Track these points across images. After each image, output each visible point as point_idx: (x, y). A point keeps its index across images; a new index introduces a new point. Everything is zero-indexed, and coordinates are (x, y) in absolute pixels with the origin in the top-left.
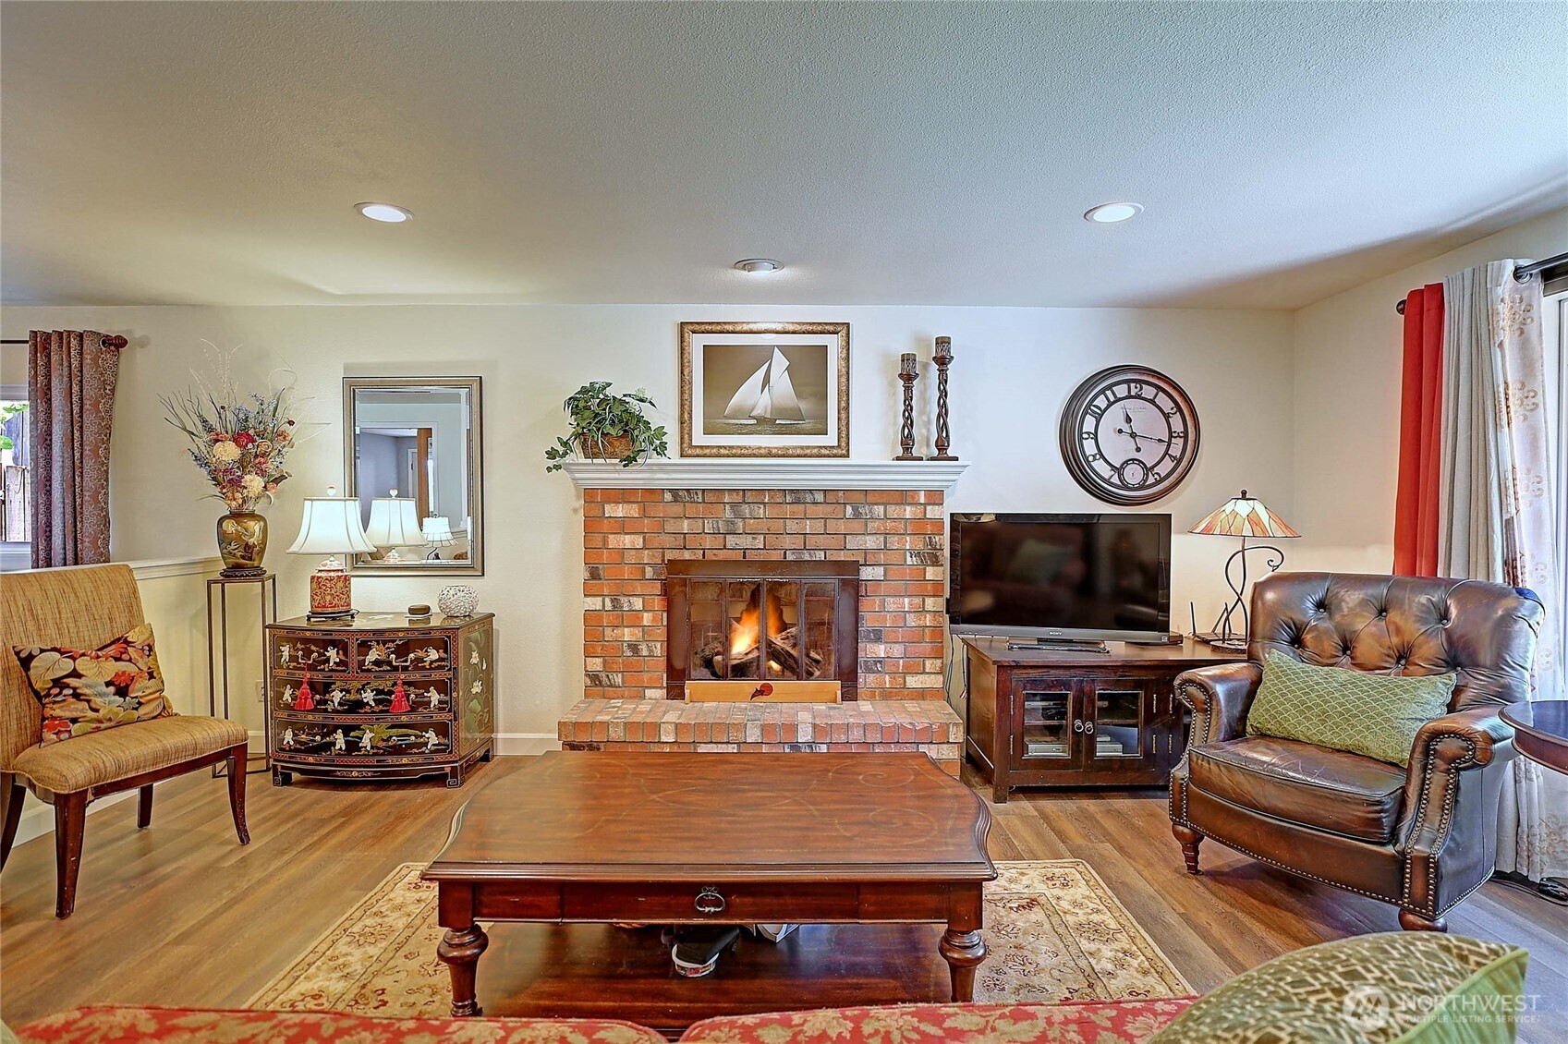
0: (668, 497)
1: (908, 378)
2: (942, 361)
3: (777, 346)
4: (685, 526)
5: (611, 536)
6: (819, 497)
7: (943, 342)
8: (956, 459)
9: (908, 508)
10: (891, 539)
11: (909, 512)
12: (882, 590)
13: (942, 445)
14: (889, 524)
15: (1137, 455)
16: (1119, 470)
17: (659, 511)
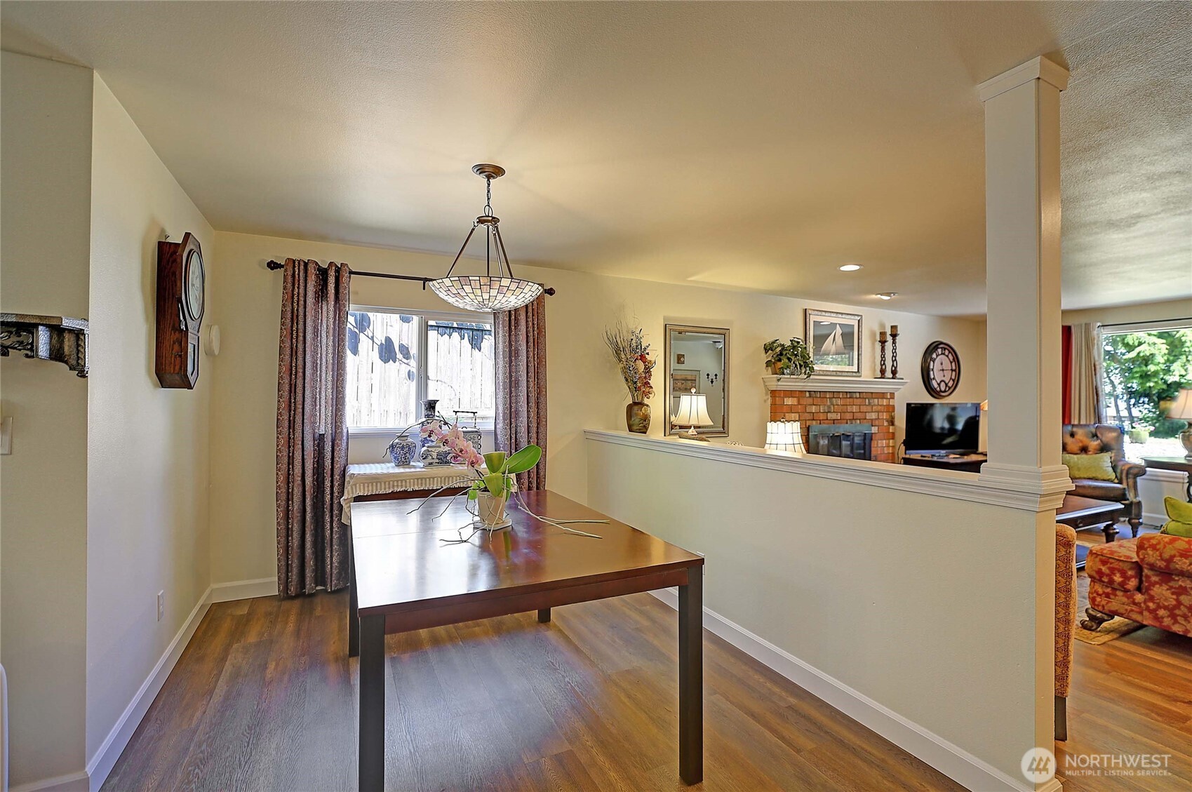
0: (807, 394)
1: (883, 342)
2: (894, 336)
3: (839, 324)
4: (814, 409)
5: (787, 414)
6: (858, 395)
7: (894, 328)
8: (902, 379)
9: (885, 400)
10: (880, 414)
11: (885, 402)
12: (877, 438)
13: (894, 372)
14: (879, 407)
15: (944, 379)
16: (939, 385)
17: (804, 401)
